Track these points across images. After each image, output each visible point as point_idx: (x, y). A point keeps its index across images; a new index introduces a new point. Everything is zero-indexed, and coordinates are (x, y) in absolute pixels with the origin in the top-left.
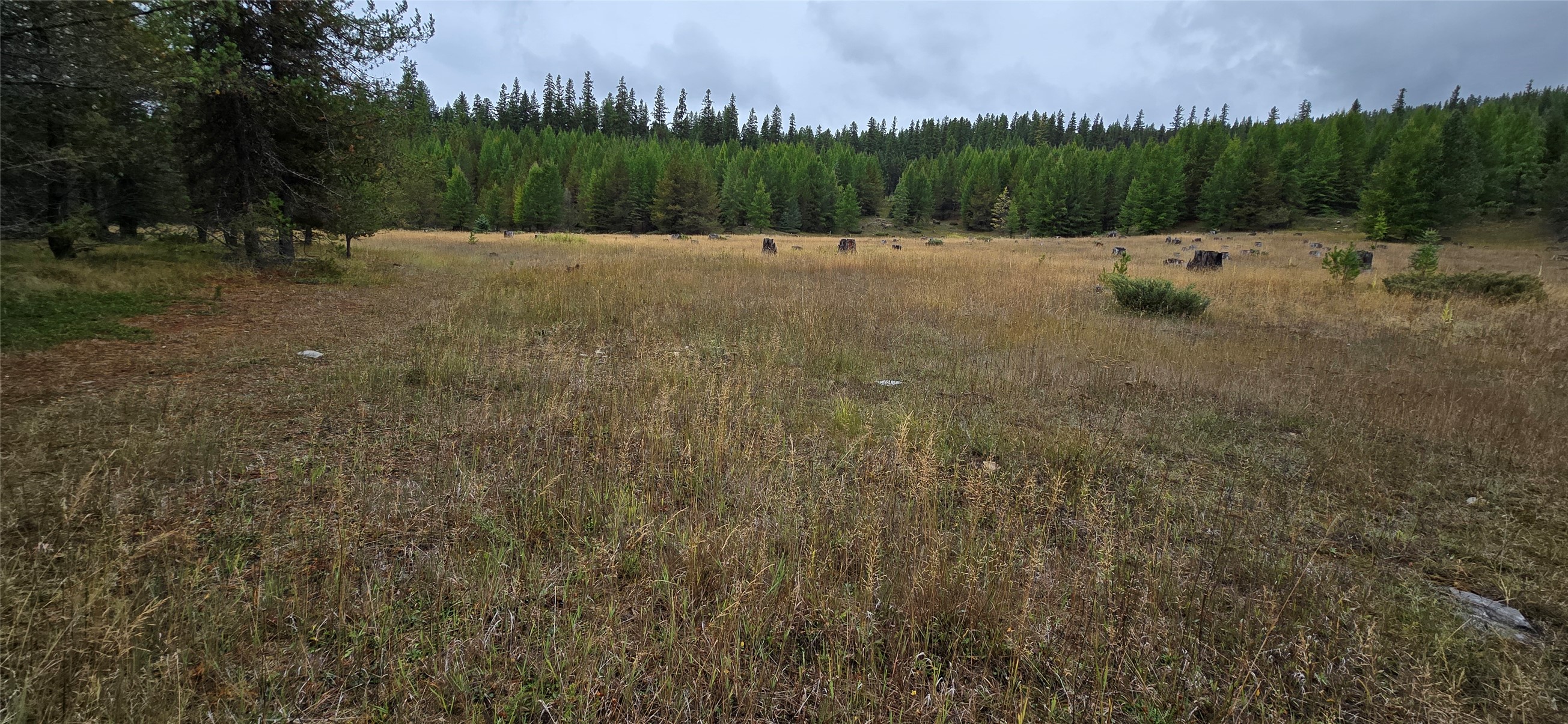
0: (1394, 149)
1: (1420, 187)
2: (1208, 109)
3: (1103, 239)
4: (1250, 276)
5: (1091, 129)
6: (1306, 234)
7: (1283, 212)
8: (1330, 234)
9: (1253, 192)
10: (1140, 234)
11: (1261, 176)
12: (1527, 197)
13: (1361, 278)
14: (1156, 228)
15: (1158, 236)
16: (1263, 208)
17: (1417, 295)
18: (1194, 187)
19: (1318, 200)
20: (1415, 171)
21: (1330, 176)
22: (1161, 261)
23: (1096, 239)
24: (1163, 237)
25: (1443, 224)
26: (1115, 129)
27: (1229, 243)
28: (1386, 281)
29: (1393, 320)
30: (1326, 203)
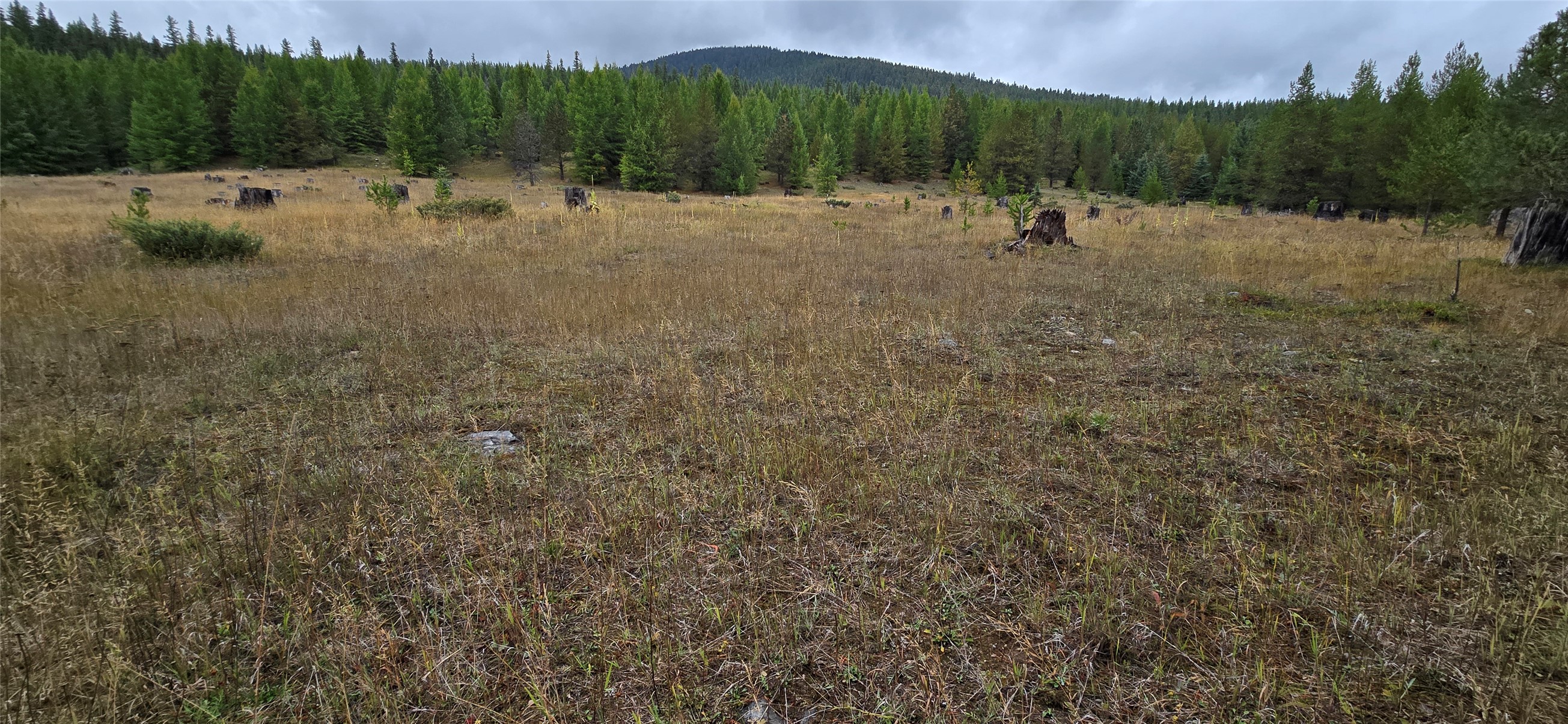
0: (399, 95)
1: (428, 131)
2: (209, 28)
3: (115, 177)
4: (304, 212)
5: (35, 23)
6: (353, 171)
7: (325, 149)
8: (373, 171)
9: (288, 126)
10: (168, 172)
11: (293, 111)
12: (493, 143)
13: (401, 208)
14: (187, 163)
15: (194, 174)
16: (304, 144)
17: (440, 218)
18: (221, 116)
19: (354, 139)
20: (419, 117)
21: (357, 116)
22: (202, 202)
23: (104, 178)
24: (201, 175)
25: (451, 163)
26: (78, 31)
27: (279, 180)
28: (419, 209)
29: (426, 241)
30: (361, 141)
